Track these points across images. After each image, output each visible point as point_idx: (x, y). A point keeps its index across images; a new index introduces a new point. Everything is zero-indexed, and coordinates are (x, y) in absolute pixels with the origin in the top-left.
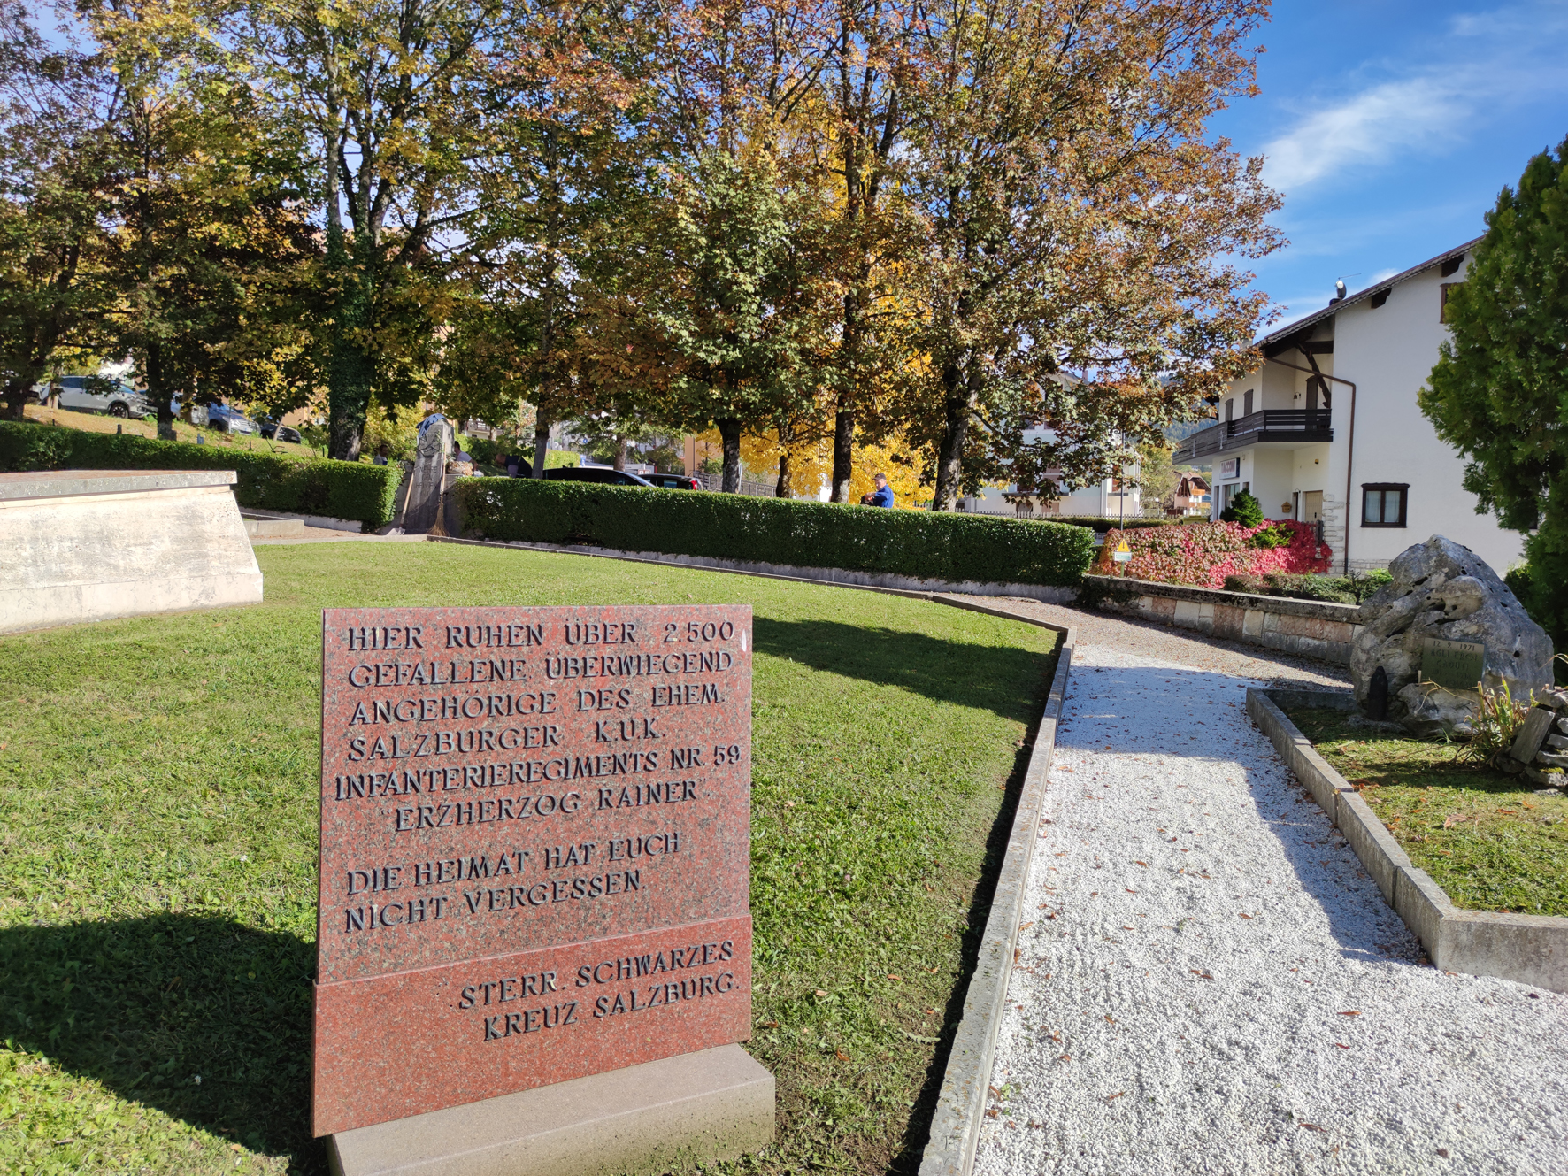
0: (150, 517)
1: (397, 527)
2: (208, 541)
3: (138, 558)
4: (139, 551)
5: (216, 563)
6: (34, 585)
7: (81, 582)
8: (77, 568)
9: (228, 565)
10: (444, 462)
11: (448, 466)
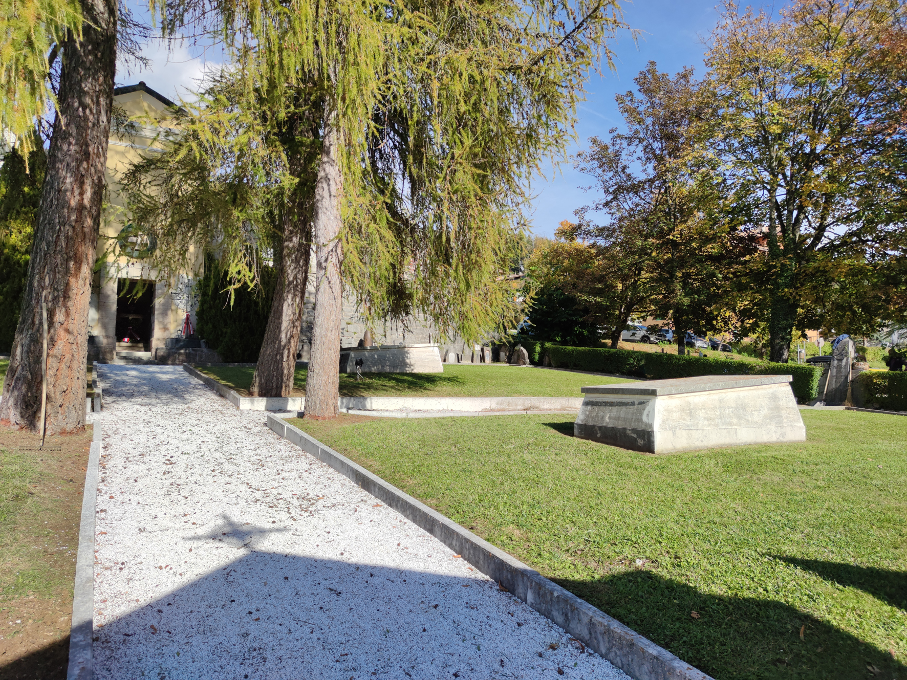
0: (759, 398)
1: (820, 401)
2: (782, 409)
3: (757, 417)
4: (756, 413)
5: (785, 420)
6: (721, 427)
7: (736, 427)
8: (735, 421)
9: (791, 421)
10: (850, 362)
11: (853, 365)
